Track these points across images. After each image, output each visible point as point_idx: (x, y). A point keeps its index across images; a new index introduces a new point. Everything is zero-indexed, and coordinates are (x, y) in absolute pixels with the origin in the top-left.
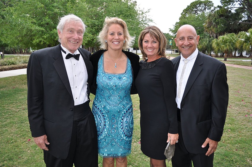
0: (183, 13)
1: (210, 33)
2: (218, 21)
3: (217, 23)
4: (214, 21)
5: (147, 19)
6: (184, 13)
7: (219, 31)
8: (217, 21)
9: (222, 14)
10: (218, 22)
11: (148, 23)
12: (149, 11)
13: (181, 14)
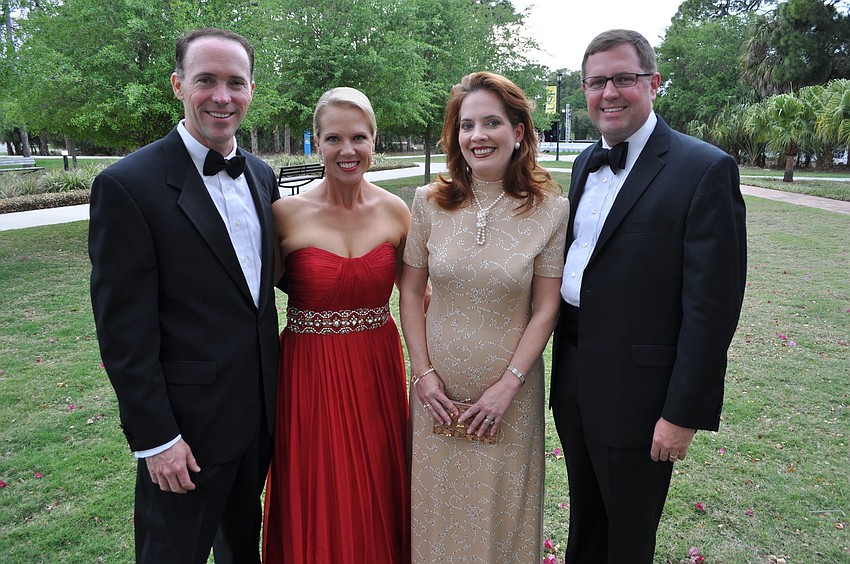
0: (677, 15)
1: (760, 84)
2: (786, 42)
3: (783, 52)
4: (774, 43)
5: (521, 40)
6: (681, 18)
7: (788, 75)
8: (782, 43)
9: (798, 17)
10: (788, 46)
11: (522, 54)
12: (528, 11)
13: (673, 19)
